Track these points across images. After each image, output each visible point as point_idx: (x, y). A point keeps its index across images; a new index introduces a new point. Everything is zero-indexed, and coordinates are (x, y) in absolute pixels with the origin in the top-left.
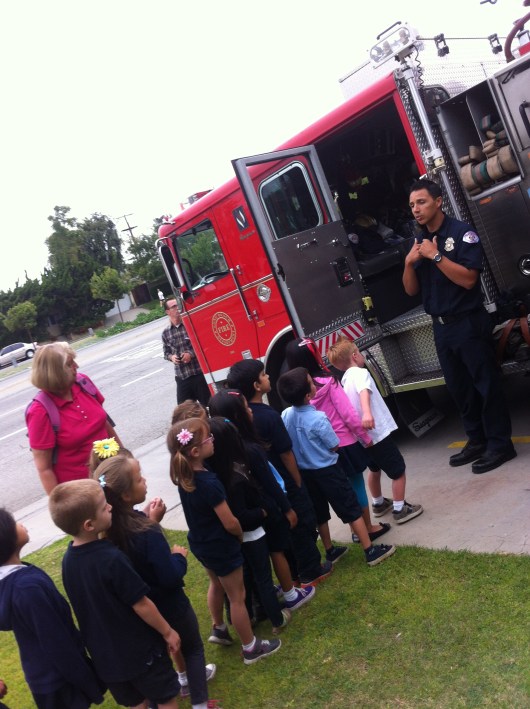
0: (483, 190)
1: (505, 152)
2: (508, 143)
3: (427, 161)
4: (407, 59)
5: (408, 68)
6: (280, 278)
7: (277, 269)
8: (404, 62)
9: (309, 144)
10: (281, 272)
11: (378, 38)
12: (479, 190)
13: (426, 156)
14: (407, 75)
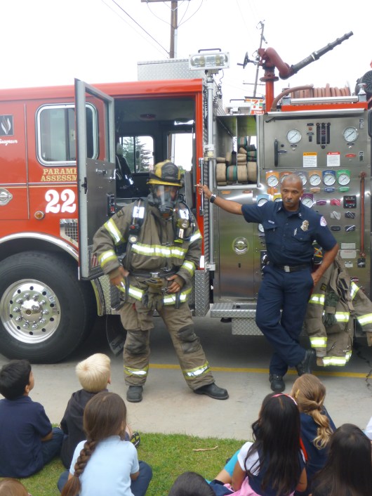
0: (228, 184)
1: (252, 165)
2: (255, 161)
3: (204, 150)
4: (214, 75)
5: (212, 81)
6: (82, 190)
7: (82, 182)
8: (212, 77)
9: (111, 96)
10: (85, 186)
11: (199, 51)
12: (225, 183)
13: (205, 146)
14: (210, 86)
